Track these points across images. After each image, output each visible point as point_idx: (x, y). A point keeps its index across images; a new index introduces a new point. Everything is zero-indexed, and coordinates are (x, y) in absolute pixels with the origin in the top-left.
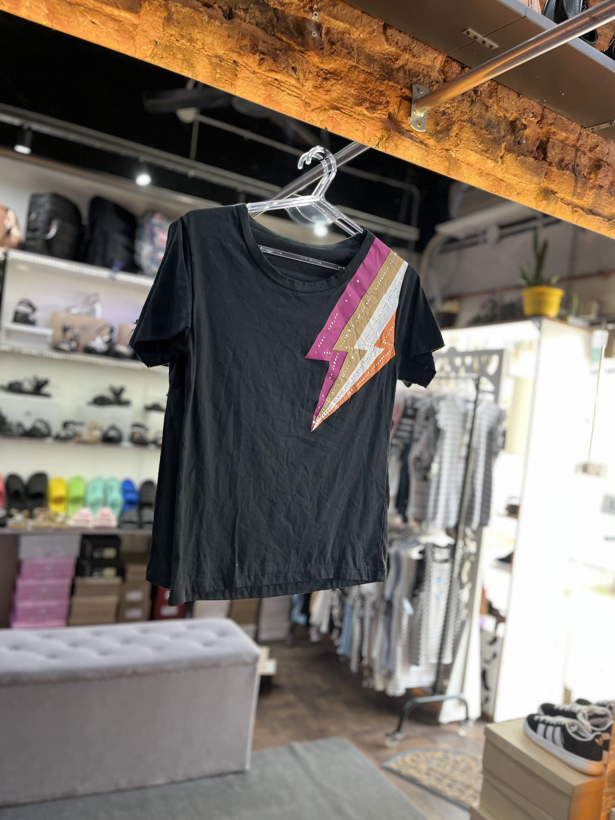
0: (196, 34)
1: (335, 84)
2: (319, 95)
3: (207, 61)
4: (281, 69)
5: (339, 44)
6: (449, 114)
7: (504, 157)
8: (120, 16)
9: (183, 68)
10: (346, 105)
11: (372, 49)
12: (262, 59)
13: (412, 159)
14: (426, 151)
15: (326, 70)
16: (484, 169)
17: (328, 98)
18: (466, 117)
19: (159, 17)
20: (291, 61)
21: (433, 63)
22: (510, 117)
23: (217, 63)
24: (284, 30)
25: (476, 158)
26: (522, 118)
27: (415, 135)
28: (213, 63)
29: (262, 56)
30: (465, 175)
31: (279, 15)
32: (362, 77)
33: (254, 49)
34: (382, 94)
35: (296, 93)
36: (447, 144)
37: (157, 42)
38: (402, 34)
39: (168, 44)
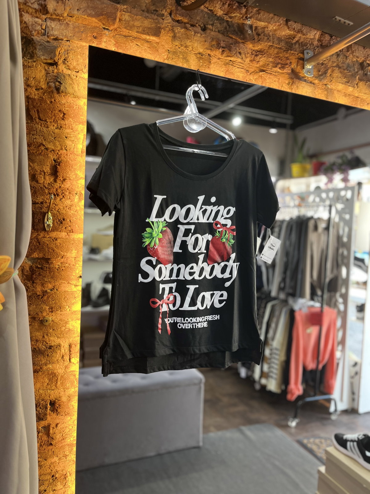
0: (188, 43)
1: (261, 57)
2: (254, 65)
3: (195, 57)
4: (233, 55)
5: (262, 34)
6: (326, 64)
7: (359, 84)
8: (150, 39)
9: (183, 63)
10: (268, 68)
11: (280, 34)
12: (223, 51)
13: (306, 93)
14: (314, 87)
15: (256, 50)
16: (347, 92)
17: (258, 65)
18: (335, 64)
19: (170, 36)
20: (238, 49)
21: (315, 36)
22: (360, 60)
23: (200, 57)
24: (233, 32)
25: (342, 87)
26: (367, 60)
27: (307, 79)
28: (198, 57)
29: (223, 49)
30: (337, 97)
31: (230, 24)
32: (276, 51)
33: (218, 46)
34: (287, 58)
35: (242, 66)
36: (326, 81)
37: (169, 50)
38: (297, 24)
39: (175, 51)
